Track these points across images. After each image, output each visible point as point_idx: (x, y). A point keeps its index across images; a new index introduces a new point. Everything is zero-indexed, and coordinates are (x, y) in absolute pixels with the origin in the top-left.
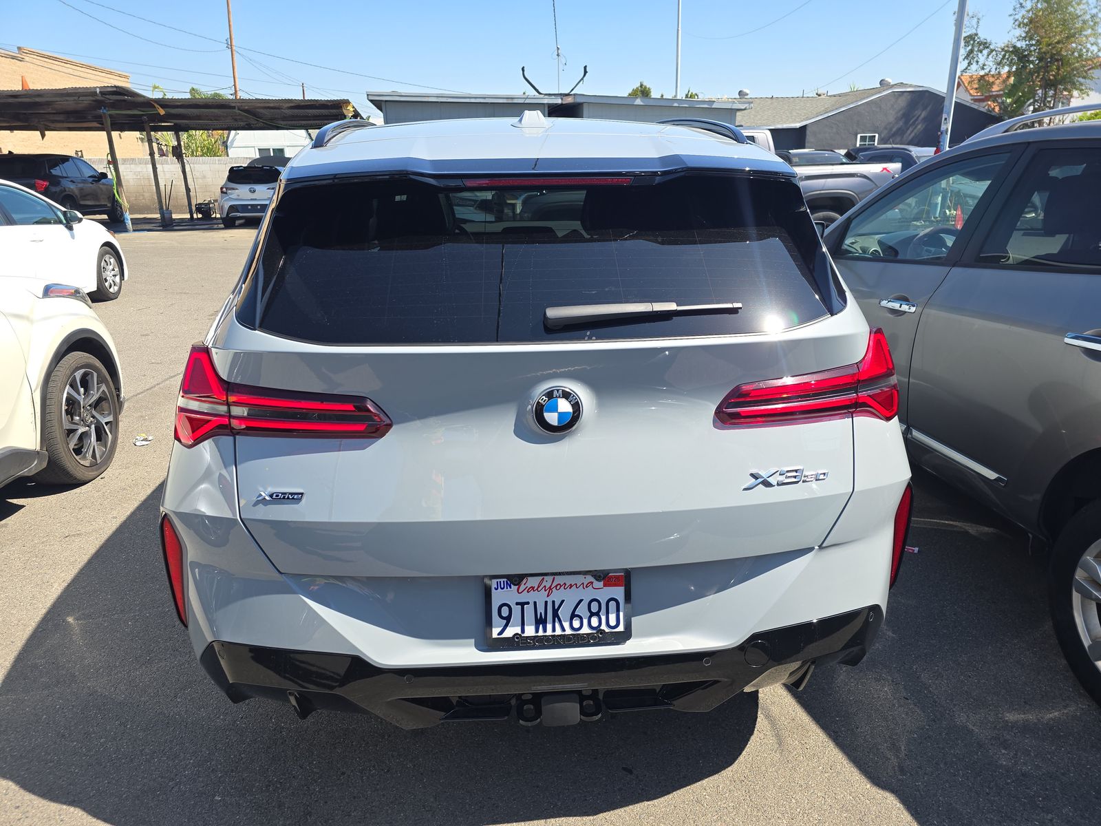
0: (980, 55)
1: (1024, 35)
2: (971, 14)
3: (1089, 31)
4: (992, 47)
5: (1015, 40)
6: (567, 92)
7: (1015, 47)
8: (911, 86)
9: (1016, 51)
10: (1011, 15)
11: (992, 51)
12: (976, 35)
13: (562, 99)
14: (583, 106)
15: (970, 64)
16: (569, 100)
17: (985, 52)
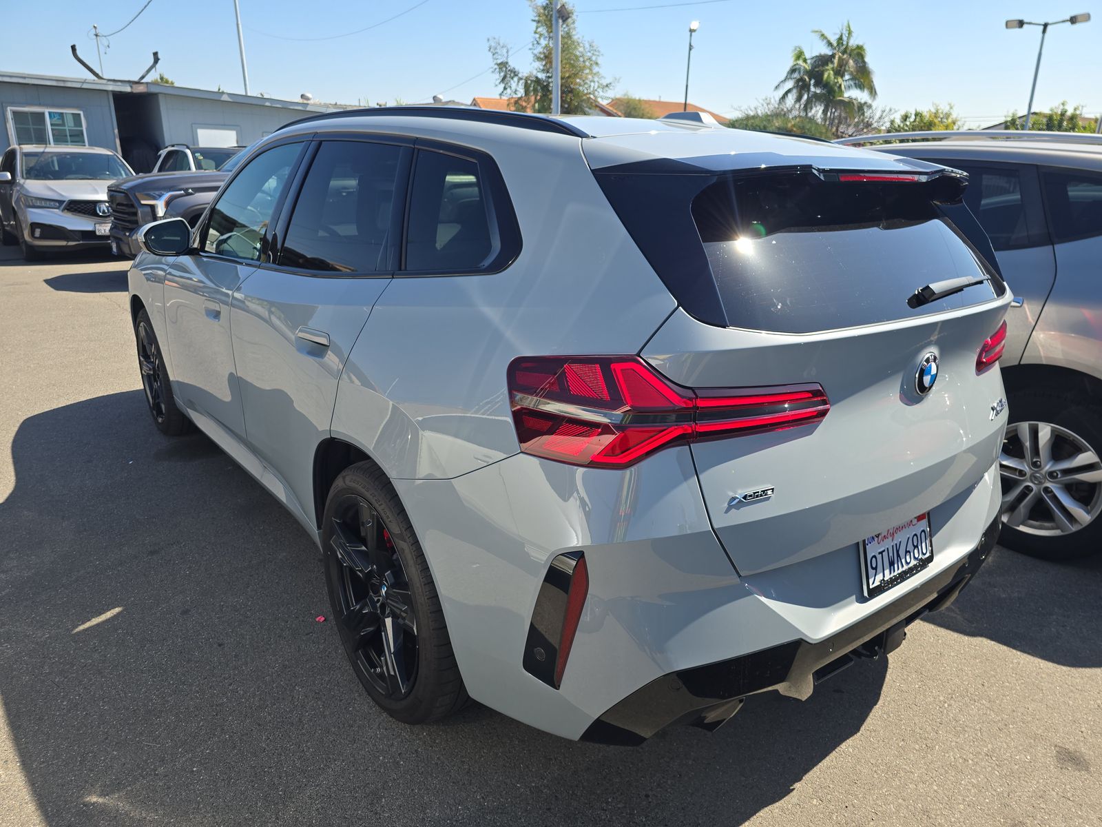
0: (512, 82)
1: (542, 68)
2: (501, 44)
3: (587, 71)
4: (520, 75)
5: (535, 73)
6: (136, 79)
7: (537, 77)
8: (462, 104)
9: (538, 81)
10: (530, 49)
11: (520, 79)
12: (507, 63)
13: (131, 87)
14: (158, 97)
15: (505, 89)
16: (140, 89)
17: (516, 79)
